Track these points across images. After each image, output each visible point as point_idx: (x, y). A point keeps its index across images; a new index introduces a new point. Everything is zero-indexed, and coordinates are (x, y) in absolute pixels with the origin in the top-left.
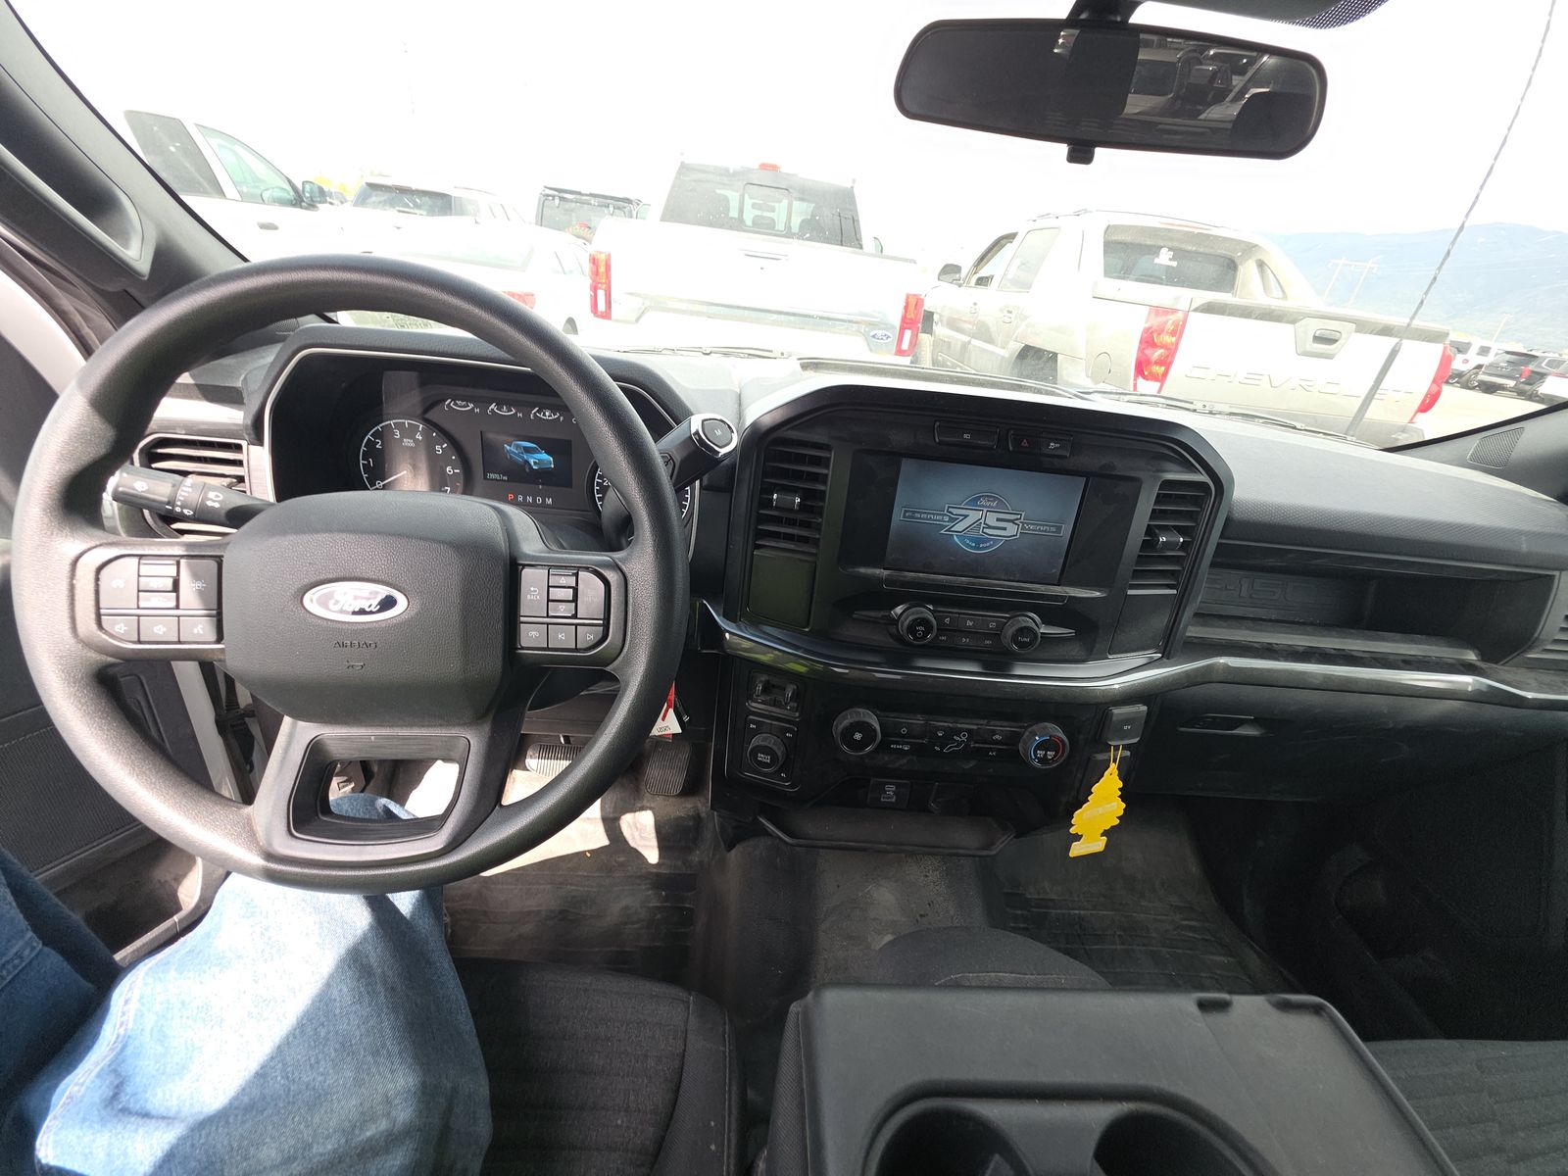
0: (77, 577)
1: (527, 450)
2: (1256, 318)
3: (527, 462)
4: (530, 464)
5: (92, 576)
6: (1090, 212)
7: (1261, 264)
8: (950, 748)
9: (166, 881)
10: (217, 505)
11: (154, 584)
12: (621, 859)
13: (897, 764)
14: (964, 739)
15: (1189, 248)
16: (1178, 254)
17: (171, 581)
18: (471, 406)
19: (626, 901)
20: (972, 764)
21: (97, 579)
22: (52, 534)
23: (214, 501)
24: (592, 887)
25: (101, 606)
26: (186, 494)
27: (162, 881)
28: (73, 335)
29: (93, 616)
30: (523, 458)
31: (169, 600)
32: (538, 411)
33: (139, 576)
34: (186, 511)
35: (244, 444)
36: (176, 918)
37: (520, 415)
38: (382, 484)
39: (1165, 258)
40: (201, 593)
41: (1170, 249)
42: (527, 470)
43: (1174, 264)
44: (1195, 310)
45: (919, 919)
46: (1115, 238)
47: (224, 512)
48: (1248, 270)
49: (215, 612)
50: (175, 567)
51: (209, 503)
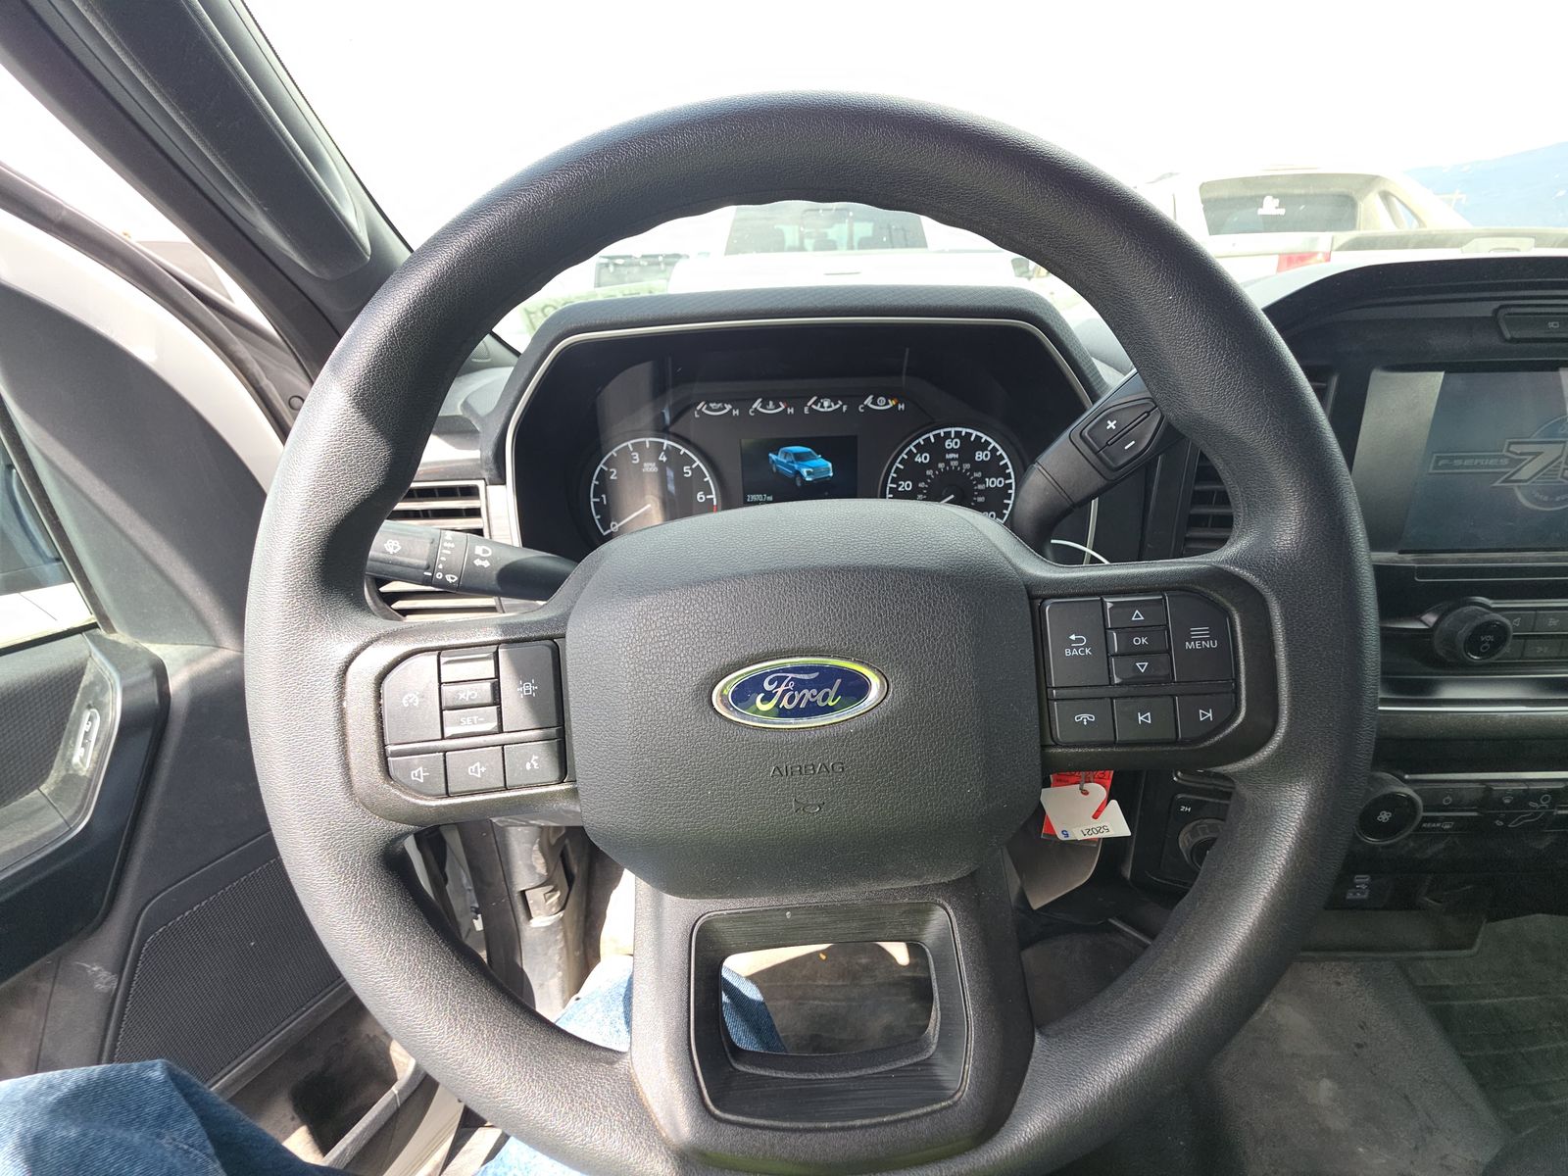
0: (348, 697)
1: (799, 457)
2: (1415, 248)
3: (798, 473)
4: (802, 476)
5: (369, 693)
6: (1177, 174)
7: (1385, 196)
8: (1520, 820)
9: (375, 1036)
10: (486, 564)
11: (466, 693)
12: (864, 961)
13: (1430, 852)
14: (1544, 804)
15: (1297, 191)
16: (1284, 200)
17: (487, 686)
18: (728, 407)
19: (886, 1018)
20: (1548, 841)
21: (378, 696)
22: (307, 627)
23: (483, 559)
24: (838, 1000)
25: (387, 741)
26: (449, 552)
27: (371, 1036)
28: (251, 389)
29: (375, 758)
30: (792, 468)
31: (486, 720)
32: (815, 403)
33: (440, 683)
34: (448, 578)
35: (480, 484)
36: (395, 1089)
37: (791, 411)
38: (617, 526)
39: (1270, 207)
40: (532, 702)
41: (1275, 197)
42: (799, 484)
43: (1282, 212)
44: (1340, 249)
45: (1356, 1050)
46: (1214, 194)
47: (495, 573)
48: (1370, 205)
49: (554, 730)
50: (491, 663)
51: (478, 562)
